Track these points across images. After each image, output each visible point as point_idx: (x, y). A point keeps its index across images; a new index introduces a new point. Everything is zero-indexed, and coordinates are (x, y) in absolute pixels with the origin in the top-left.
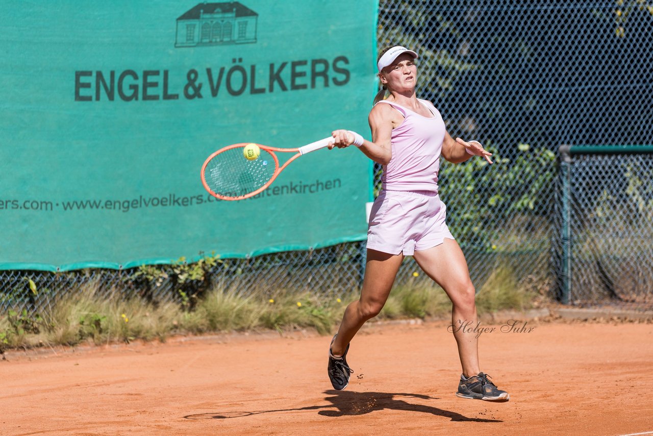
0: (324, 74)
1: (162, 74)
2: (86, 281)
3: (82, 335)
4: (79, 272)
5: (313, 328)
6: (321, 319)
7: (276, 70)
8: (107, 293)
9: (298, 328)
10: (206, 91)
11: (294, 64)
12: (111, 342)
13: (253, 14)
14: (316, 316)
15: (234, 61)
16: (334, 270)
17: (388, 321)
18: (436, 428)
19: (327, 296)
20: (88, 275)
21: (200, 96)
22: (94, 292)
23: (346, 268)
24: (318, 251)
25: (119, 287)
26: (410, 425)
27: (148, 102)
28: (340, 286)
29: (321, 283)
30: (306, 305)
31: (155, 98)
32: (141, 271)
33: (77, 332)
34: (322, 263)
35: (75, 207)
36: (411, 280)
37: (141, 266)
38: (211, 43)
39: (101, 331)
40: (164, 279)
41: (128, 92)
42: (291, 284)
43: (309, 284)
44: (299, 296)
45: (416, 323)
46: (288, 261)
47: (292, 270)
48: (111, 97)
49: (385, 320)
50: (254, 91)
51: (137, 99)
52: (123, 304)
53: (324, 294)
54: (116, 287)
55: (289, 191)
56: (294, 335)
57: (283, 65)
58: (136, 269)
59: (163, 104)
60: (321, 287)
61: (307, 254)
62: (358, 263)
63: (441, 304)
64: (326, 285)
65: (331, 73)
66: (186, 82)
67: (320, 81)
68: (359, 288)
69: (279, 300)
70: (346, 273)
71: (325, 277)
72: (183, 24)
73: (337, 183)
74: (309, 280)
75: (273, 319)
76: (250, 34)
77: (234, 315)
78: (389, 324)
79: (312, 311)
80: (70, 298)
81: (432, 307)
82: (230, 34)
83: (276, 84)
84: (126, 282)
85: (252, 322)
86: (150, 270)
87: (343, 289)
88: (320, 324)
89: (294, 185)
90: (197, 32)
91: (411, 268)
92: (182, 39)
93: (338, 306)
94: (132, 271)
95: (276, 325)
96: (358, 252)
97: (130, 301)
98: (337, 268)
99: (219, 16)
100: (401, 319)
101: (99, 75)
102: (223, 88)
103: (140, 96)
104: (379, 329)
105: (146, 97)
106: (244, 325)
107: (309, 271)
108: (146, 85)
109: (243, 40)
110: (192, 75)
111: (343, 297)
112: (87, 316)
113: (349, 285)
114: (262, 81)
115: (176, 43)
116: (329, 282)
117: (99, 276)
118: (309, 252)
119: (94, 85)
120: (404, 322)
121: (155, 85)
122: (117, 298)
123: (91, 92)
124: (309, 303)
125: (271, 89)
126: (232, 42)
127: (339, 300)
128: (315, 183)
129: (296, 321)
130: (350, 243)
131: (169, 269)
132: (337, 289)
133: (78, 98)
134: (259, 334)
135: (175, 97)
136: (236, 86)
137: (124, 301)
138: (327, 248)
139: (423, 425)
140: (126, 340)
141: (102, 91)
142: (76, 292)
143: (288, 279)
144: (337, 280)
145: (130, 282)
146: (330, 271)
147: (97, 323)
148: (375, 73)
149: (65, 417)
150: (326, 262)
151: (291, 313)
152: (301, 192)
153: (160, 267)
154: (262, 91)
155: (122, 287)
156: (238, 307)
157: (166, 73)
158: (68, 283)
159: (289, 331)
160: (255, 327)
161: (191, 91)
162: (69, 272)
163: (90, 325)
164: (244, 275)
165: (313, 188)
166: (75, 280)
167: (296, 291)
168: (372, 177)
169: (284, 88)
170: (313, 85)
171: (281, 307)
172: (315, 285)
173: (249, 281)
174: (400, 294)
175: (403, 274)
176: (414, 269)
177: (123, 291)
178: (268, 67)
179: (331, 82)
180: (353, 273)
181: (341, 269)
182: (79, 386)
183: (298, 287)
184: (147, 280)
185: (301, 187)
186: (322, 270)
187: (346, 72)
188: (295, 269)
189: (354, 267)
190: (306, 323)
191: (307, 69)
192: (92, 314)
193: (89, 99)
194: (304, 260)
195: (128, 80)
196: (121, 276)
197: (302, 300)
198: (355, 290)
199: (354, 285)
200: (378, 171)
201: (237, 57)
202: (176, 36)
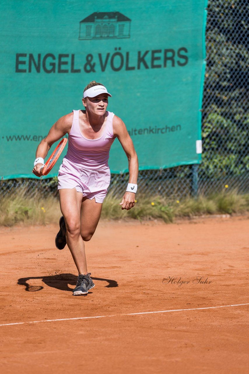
0: (172, 59)
1: (70, 56)
2: (20, 185)
3: (16, 220)
4: (14, 181)
5: (161, 219)
6: (166, 214)
7: (142, 56)
8: (32, 194)
9: (152, 218)
10: (98, 68)
11: (154, 52)
12: (35, 225)
13: (128, 19)
14: (163, 212)
15: (116, 49)
16: (175, 183)
17: (209, 216)
18: (244, 285)
19: (171, 199)
20: (20, 182)
21: (94, 71)
22: (24, 193)
23: (182, 181)
24: (165, 170)
25: (40, 190)
26: (228, 283)
27: (61, 74)
28: (179, 193)
29: (167, 190)
30: (157, 204)
31: (66, 71)
32: (54, 180)
33: (13, 218)
34: (168, 177)
35: (14, 139)
36: (224, 190)
37: (54, 177)
38: (101, 37)
39: (28, 218)
41: (49, 68)
42: (147, 191)
43: (159, 191)
44: (153, 199)
45: (226, 217)
46: (146, 176)
47: (149, 182)
48: (38, 70)
49: (207, 215)
50: (128, 69)
51: (54, 72)
52: (42, 201)
53: (168, 198)
54: (38, 190)
55: (149, 132)
56: (149, 223)
57: (147, 52)
58: (51, 179)
59: (71, 76)
60: (167, 193)
61: (158, 173)
62: (190, 178)
63: (242, 205)
64: (170, 192)
65: (176, 58)
66: (85, 62)
67: (169, 62)
68: (190, 194)
69: (140, 200)
70: (182, 185)
71: (170, 186)
72: (84, 25)
73: (179, 128)
74: (160, 188)
75: (136, 213)
76: (126, 33)
77: (112, 210)
78: (209, 217)
79: (161, 208)
80: (9, 197)
81: (236, 207)
82: (114, 32)
83: (142, 65)
84: (45, 187)
85: (123, 214)
87: (181, 194)
88: (166, 216)
89: (151, 128)
90: (93, 31)
91: (224, 182)
92: (83, 35)
93: (177, 205)
94: (48, 180)
95: (138, 216)
96: (191, 171)
97: (47, 199)
98: (178, 181)
99: (107, 20)
100: (217, 214)
101: (31, 56)
102: (108, 67)
103: (57, 70)
104: (203, 220)
105: (60, 71)
106: (118, 216)
107: (159, 183)
108: (60, 63)
109: (122, 36)
110: (90, 56)
111: (180, 200)
112: (20, 208)
113: (184, 192)
114: (133, 62)
115: (79, 37)
116: (171, 190)
117: (28, 183)
118: (160, 171)
119: (27, 63)
120: (218, 216)
122: (38, 197)
123: (26, 67)
124: (159, 203)
125: (139, 67)
126: (114, 37)
127: (178, 202)
128: (164, 127)
129: (150, 214)
130: (186, 166)
132: (176, 195)
133: (18, 71)
134: (127, 222)
135: (78, 71)
136: (117, 65)
137: (43, 199)
138: (171, 169)
139: (235, 283)
140: (43, 224)
141: (33, 66)
142: (13, 193)
143: (146, 188)
144: (176, 188)
145: (47, 187)
146: (172, 183)
147: (26, 212)
148: (203, 58)
149: (8, 273)
150: (170, 177)
151: (148, 209)
152: (156, 132)
154: (133, 68)
155: (42, 191)
156: (115, 205)
157: (73, 56)
158: (8, 188)
159: (146, 220)
160: (125, 217)
161: (88, 68)
162: (9, 180)
163: (21, 214)
164: (118, 184)
165: (164, 131)
166: (13, 185)
167: (151, 195)
168: (200, 124)
169: (147, 67)
170: (165, 65)
171: (141, 205)
172: (163, 192)
173: (122, 188)
174: (216, 199)
175: (219, 186)
176: (226, 183)
177: (42, 192)
178: (137, 54)
179: (176, 64)
180: (187, 185)
181: (180, 182)
182: (16, 252)
183: (153, 193)
185: (156, 130)
186: (168, 183)
187: (186, 58)
188: (151, 182)
189: (188, 181)
190: (157, 216)
191: (161, 55)
192: (23, 207)
193: (24, 71)
194: (156, 176)
195: (49, 60)
196: (41, 183)
197: (154, 201)
198: (188, 195)
199: (187, 192)
200: (204, 121)
201: (118, 47)
202: (80, 33)
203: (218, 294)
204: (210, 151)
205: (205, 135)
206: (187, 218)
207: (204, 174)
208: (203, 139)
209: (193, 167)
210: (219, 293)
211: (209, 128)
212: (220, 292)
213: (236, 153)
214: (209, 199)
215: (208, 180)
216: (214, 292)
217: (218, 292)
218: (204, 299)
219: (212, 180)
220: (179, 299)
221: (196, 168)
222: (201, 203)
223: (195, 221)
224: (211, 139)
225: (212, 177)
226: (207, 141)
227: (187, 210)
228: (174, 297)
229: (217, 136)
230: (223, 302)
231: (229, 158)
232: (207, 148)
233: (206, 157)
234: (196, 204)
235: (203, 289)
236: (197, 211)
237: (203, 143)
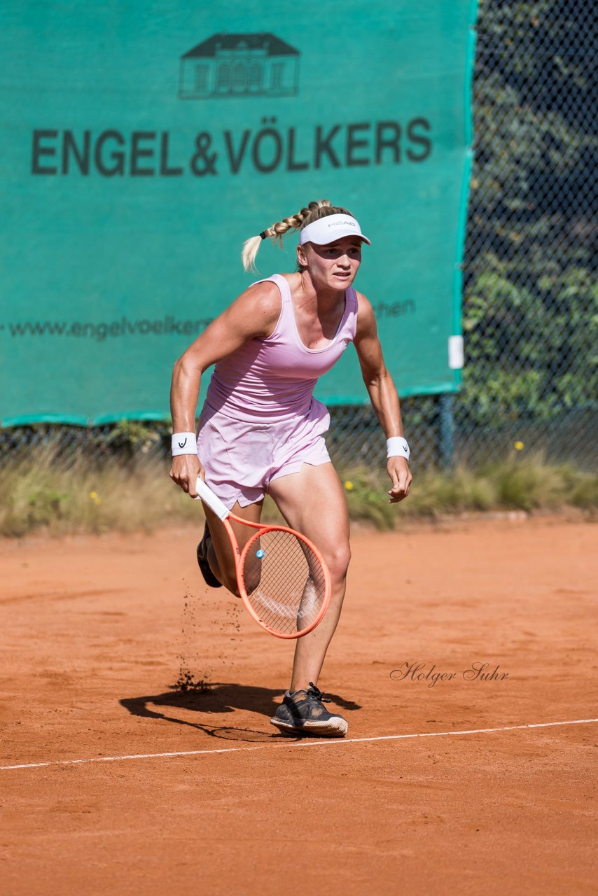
0: (394, 144)
1: (159, 137)
2: (40, 440)
3: (32, 522)
4: (28, 429)
5: (367, 521)
6: (380, 508)
7: (324, 136)
8: (69, 461)
10: (223, 165)
11: (353, 128)
12: (75, 534)
13: (293, 51)
14: (373, 504)
15: (264, 120)
17: (477, 514)
18: (558, 678)
20: (42, 432)
21: (214, 173)
22: (50, 458)
23: (418, 432)
25: (87, 453)
26: (521, 673)
27: (138, 179)
30: (359, 487)
31: (148, 172)
32: (120, 429)
33: (25, 516)
35: (28, 332)
36: (512, 455)
37: (121, 422)
38: (231, 93)
39: (60, 517)
40: (154, 442)
41: (110, 164)
43: (365, 456)
44: (349, 472)
45: (518, 517)
47: (340, 433)
48: (84, 169)
49: (474, 512)
50: (293, 167)
51: (122, 173)
52: (92, 478)
54: (84, 452)
57: (336, 129)
58: (112, 426)
59: (159, 183)
60: (381, 460)
61: (361, 413)
62: (435, 427)
63: (554, 490)
65: (405, 143)
66: (192, 150)
67: (388, 154)
68: (436, 463)
72: (191, 64)
74: (365, 449)
76: (287, 82)
78: (478, 519)
79: (366, 497)
80: (16, 466)
81: (542, 494)
82: (259, 80)
83: (325, 159)
84: (98, 445)
86: (134, 428)
88: (378, 515)
90: (211, 78)
91: (513, 436)
92: (189, 86)
94: (107, 429)
96: (436, 409)
97: (104, 473)
99: (244, 53)
100: (498, 510)
101: (68, 137)
102: (247, 163)
103: (127, 168)
104: (464, 524)
105: (135, 172)
107: (363, 436)
108: (136, 153)
109: (278, 91)
110: (204, 138)
112: (40, 494)
114: (304, 151)
115: (180, 92)
117: (59, 435)
118: (364, 408)
119: (59, 151)
120: (500, 515)
121: (148, 153)
122: (84, 468)
123: (55, 161)
124: (364, 484)
125: (318, 164)
126: (261, 93)
128: (377, 305)
130: (424, 397)
131: (160, 427)
133: (37, 170)
135: (177, 172)
136: (267, 157)
137: (94, 473)
139: (538, 674)
140: (95, 531)
141: (72, 159)
142: (25, 456)
143: (333, 447)
145: (103, 445)
147: (55, 504)
148: (467, 144)
153: (148, 424)
154: (303, 167)
155: (92, 452)
157: (165, 137)
158: (14, 445)
161: (201, 164)
162: (15, 428)
163: (44, 507)
166: (24, 439)
167: (345, 465)
168: (459, 299)
169: (335, 163)
170: (378, 160)
172: (373, 457)
174: (496, 474)
175: (502, 445)
176: (517, 436)
177: (93, 457)
178: (313, 132)
179: (404, 157)
180: (427, 441)
181: (412, 434)
182: (30, 597)
183: (349, 459)
184: (128, 443)
187: (426, 142)
188: (344, 433)
189: (430, 432)
190: (358, 514)
191: (370, 135)
192: (48, 492)
193: (51, 171)
194: (357, 419)
195: (110, 146)
196: (90, 436)
197: (352, 479)
198: (430, 467)
199: (428, 458)
200: (469, 290)
201: (269, 114)
202: (181, 81)
203: (500, 700)
204: (482, 361)
205: (470, 324)
206: (427, 519)
207: (467, 415)
208: (465, 334)
209: (443, 399)
210: (501, 696)
211: (480, 308)
212: (504, 694)
213: (540, 367)
214: (480, 475)
215: (477, 430)
216: (489, 695)
217: (499, 694)
218: (467, 711)
219: (487, 430)
220: (409, 709)
221: (448, 403)
222: (459, 485)
223: (446, 526)
224: (483, 334)
225: (486, 424)
226: (475, 337)
227: (428, 501)
228: (398, 704)
229: (498, 326)
230: (512, 717)
231: (524, 380)
232: (475, 354)
233: (471, 375)
234: (449, 487)
235: (465, 687)
236: (452, 503)
237: (466, 343)
